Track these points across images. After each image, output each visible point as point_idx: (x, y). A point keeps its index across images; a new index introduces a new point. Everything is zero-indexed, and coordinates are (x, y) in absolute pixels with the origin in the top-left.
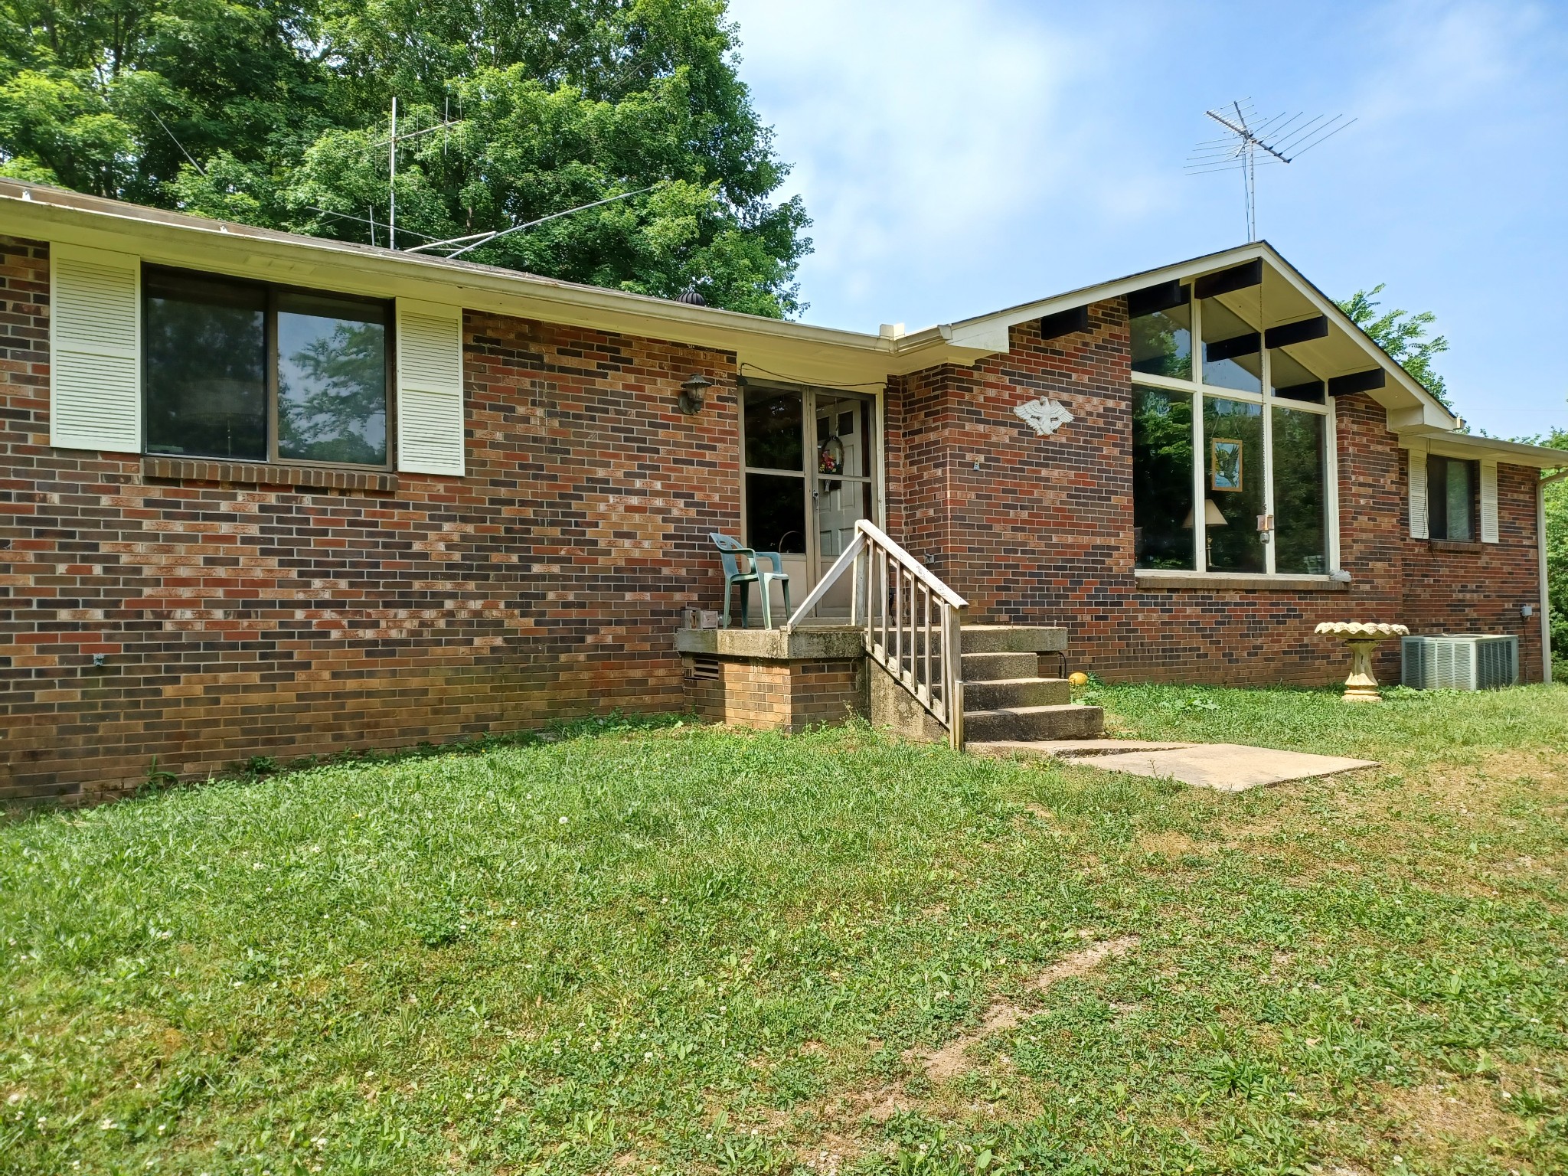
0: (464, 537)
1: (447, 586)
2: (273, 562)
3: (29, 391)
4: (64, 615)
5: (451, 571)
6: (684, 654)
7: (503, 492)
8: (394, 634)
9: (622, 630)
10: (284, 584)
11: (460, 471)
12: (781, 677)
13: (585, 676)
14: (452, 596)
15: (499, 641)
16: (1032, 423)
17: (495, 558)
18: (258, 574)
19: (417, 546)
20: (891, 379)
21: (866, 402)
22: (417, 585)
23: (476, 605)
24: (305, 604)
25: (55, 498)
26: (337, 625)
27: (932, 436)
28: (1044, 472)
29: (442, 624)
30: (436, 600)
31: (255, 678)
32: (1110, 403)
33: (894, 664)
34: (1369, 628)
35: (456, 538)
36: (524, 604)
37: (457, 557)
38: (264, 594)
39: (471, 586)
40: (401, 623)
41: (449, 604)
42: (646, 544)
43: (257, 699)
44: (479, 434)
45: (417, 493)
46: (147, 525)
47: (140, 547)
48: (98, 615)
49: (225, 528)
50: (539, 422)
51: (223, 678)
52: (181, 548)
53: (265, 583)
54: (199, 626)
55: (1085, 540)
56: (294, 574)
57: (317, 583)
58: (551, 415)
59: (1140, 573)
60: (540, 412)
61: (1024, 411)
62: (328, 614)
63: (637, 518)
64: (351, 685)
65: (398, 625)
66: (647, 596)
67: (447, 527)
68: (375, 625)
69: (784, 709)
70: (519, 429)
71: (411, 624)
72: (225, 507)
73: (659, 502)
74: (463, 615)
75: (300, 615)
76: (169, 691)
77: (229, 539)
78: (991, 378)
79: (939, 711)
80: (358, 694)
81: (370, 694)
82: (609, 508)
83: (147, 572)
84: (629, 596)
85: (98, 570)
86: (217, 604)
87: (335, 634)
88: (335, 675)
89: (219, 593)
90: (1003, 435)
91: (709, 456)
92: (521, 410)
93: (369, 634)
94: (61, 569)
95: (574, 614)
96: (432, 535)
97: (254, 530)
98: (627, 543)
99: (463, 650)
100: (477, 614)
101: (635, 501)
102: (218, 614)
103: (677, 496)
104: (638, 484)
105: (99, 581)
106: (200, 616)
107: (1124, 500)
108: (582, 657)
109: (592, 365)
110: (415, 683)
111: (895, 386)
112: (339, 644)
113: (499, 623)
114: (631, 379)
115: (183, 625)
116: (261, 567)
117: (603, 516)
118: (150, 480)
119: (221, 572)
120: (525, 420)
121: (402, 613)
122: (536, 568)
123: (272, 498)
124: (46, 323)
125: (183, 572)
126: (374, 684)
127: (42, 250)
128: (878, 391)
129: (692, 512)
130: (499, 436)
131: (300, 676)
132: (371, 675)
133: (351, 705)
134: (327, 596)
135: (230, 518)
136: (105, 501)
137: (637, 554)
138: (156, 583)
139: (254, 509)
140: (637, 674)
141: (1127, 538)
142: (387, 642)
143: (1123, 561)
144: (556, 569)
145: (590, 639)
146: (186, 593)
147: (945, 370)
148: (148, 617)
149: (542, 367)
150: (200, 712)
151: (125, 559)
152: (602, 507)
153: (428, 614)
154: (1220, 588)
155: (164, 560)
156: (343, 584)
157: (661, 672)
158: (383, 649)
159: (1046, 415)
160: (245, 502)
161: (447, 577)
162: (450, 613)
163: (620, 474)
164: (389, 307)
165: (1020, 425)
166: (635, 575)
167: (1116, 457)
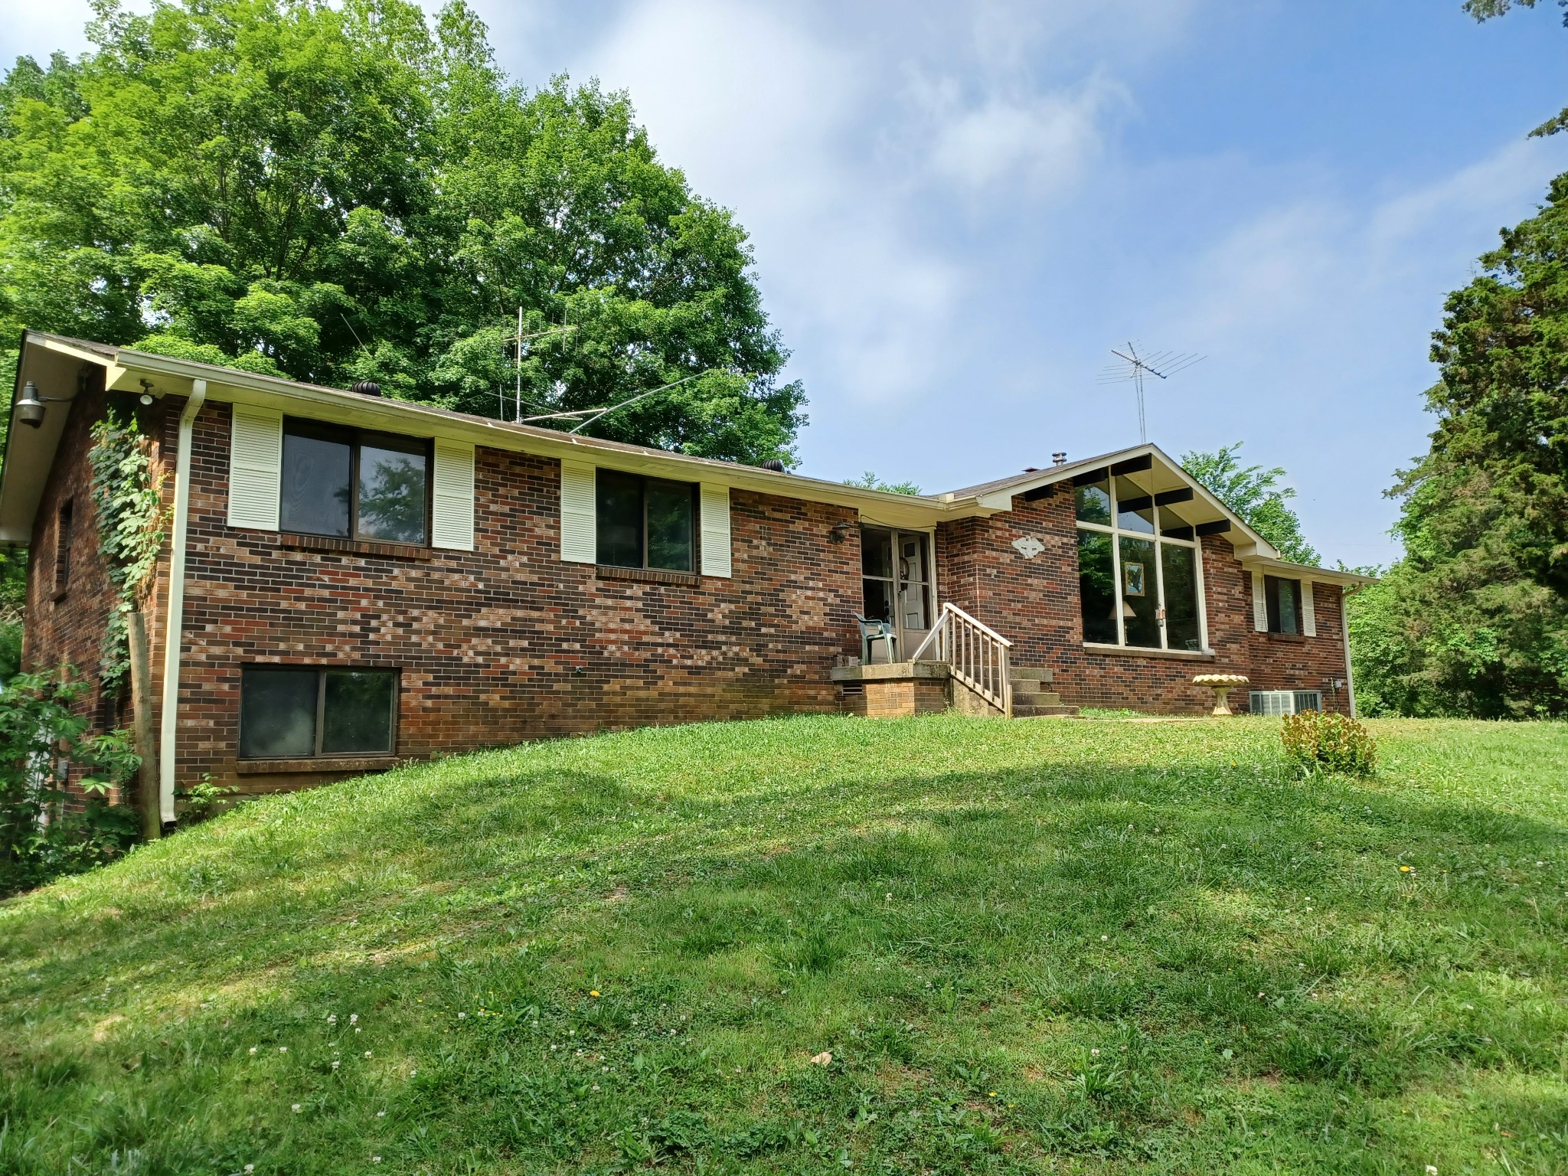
0: (730, 612)
1: (722, 638)
2: (648, 621)
3: (551, 533)
4: (565, 646)
5: (725, 630)
6: (836, 682)
7: (748, 587)
8: (700, 663)
9: (804, 667)
10: (653, 634)
11: (729, 575)
12: (908, 688)
13: (787, 692)
14: (725, 643)
15: (746, 670)
16: (1022, 551)
17: (745, 624)
18: (642, 628)
19: (710, 616)
20: (939, 524)
21: (923, 538)
22: (710, 637)
23: (736, 649)
24: (661, 645)
25: (561, 586)
26: (675, 657)
27: (966, 558)
28: (1030, 581)
29: (721, 659)
30: (717, 646)
31: (641, 683)
32: (1065, 540)
33: (970, 681)
34: (1225, 678)
35: (727, 612)
36: (759, 649)
37: (727, 622)
38: (645, 639)
39: (733, 639)
40: (702, 657)
41: (724, 648)
42: (816, 618)
43: (642, 694)
44: (737, 555)
45: (709, 586)
46: (598, 601)
47: (595, 612)
48: (577, 646)
49: (628, 603)
50: (764, 549)
51: (628, 682)
52: (611, 613)
53: (645, 633)
54: (618, 654)
55: (1054, 622)
56: (657, 628)
57: (667, 634)
58: (769, 544)
59: (1086, 645)
60: (764, 543)
61: (1017, 544)
62: (672, 651)
63: (811, 603)
64: (682, 689)
66: (816, 648)
67: (723, 605)
68: (691, 657)
69: (910, 704)
70: (755, 552)
71: (707, 658)
72: (628, 592)
73: (821, 594)
74: (730, 654)
75: (660, 650)
76: (606, 687)
77: (630, 609)
78: (999, 524)
79: (998, 702)
80: (686, 695)
81: (690, 695)
82: (797, 597)
83: (597, 625)
84: (808, 648)
85: (578, 623)
86: (626, 643)
87: (675, 662)
88: (675, 684)
89: (626, 637)
90: (1006, 558)
91: (845, 568)
92: (755, 542)
93: (689, 662)
94: (564, 622)
95: (781, 656)
96: (716, 610)
97: (640, 605)
98: (806, 617)
99: (731, 674)
100: (737, 654)
101: (809, 593)
102: (626, 648)
103: (830, 591)
104: (811, 584)
105: (578, 629)
106: (619, 649)
107: (1075, 599)
108: (786, 681)
109: (788, 517)
110: (709, 690)
111: (942, 528)
112: (676, 667)
113: (747, 660)
114: (807, 524)
115: (612, 653)
116: (643, 624)
117: (795, 601)
118: (599, 578)
119: (627, 626)
120: (757, 547)
121: (704, 652)
122: (764, 630)
123: (647, 588)
124: (558, 498)
125: (612, 626)
126: (692, 689)
127: (557, 463)
128: (931, 531)
129: (838, 601)
130: (745, 556)
131: (660, 683)
132: (690, 684)
133: (682, 700)
134: (671, 641)
135: (630, 598)
136: (581, 588)
137: (811, 624)
138: (600, 631)
139: (640, 594)
140: (812, 692)
141: (1078, 622)
142: (697, 667)
143: (1076, 636)
144: (772, 631)
145: (789, 671)
146: (613, 637)
147: (974, 520)
148: (598, 648)
149: (765, 518)
150: (618, 699)
151: (589, 618)
152: (794, 597)
153: (715, 653)
154: (1134, 656)
155: (604, 619)
156: (678, 635)
157: (824, 692)
158: (695, 671)
159: (1029, 546)
160: (637, 590)
161: (723, 633)
162: (724, 653)
163: (802, 578)
164: (695, 488)
165: (1015, 552)
166: (811, 636)
167: (1070, 573)
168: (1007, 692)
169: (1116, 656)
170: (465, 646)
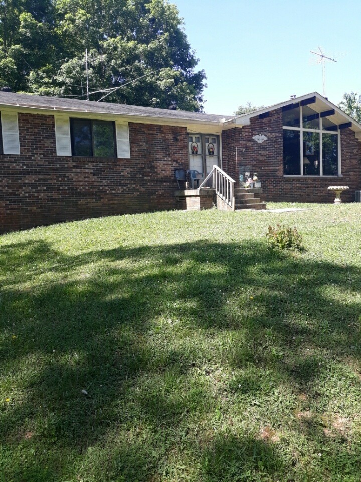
0: (131, 171)
1: (128, 182)
2: (96, 177)
3: (52, 145)
4: (61, 188)
6: (177, 196)
7: (138, 161)
8: (119, 192)
9: (163, 191)
10: (98, 182)
11: (129, 157)
12: (198, 199)
13: (156, 201)
14: (129, 184)
15: (139, 193)
16: (257, 140)
17: (137, 176)
18: (93, 180)
19: (122, 174)
21: (218, 136)
22: (122, 182)
23: (134, 186)
24: (101, 186)
25: (58, 165)
26: (108, 190)
27: (233, 145)
28: (260, 152)
29: (127, 190)
30: (126, 185)
31: (94, 200)
32: (277, 134)
33: (221, 195)
34: (339, 187)
35: (129, 171)
36: (143, 185)
37: (129, 176)
38: (95, 184)
39: (133, 182)
40: (120, 190)
41: (129, 186)
42: (168, 172)
43: (95, 204)
44: (133, 149)
45: (122, 162)
46: (73, 170)
47: (72, 174)
48: (66, 188)
49: (87, 171)
50: (145, 146)
51: (89, 200)
52: (79, 175)
53: (95, 181)
54: (84, 190)
55: (271, 168)
56: (99, 179)
57: (104, 181)
58: (147, 144)
59: (285, 176)
60: (145, 143)
61: (255, 138)
62: (106, 188)
63: (166, 166)
64: (111, 202)
65: (119, 190)
66: (169, 184)
67: (127, 169)
68: (115, 190)
69: (198, 206)
70: (140, 148)
71: (122, 190)
72: (86, 166)
73: (170, 163)
74: (131, 188)
75: (101, 188)
76: (79, 203)
77: (87, 173)
78: (247, 130)
79: (230, 204)
80: (113, 204)
81: (115, 204)
82: (160, 164)
83: (74, 179)
84: (165, 184)
85: (66, 179)
86: (87, 186)
87: (108, 192)
88: (108, 200)
89: (87, 184)
90: (249, 144)
91: (181, 152)
92: (141, 143)
93: (114, 192)
94: (60, 179)
95: (153, 188)
96: (125, 171)
97: (92, 171)
98: (164, 172)
99: (132, 195)
100: (134, 188)
101: (165, 162)
102: (87, 188)
103: (174, 161)
104: (166, 159)
105: (66, 181)
106: (84, 188)
107: (281, 158)
108: (155, 197)
109: (155, 132)
110: (123, 202)
111: (224, 132)
112: (108, 194)
113: (138, 190)
114: (163, 135)
115: (81, 190)
116: (94, 178)
117: (158, 166)
118: (73, 161)
119: (87, 179)
120: (142, 145)
121: (120, 188)
122: (145, 178)
123: (95, 164)
124: (54, 131)
125: (80, 179)
126: (116, 202)
127: (53, 117)
128: (220, 134)
129: (178, 165)
130: (136, 149)
131: (102, 200)
132: (115, 200)
133: (112, 206)
134: (106, 184)
135: (88, 168)
136: (66, 166)
137: (166, 174)
138: (75, 182)
139: (92, 166)
140: (167, 201)
141: (281, 167)
142: (118, 193)
143: (280, 173)
144: (149, 178)
145: (157, 193)
146: (81, 184)
147: (235, 128)
148: (75, 189)
149: (145, 133)
150: (85, 207)
151: (70, 177)
152: (158, 164)
153: (125, 188)
154: (306, 179)
155: (76, 177)
156: (109, 182)
157: (172, 200)
158: (117, 195)
159: (260, 138)
160: (90, 165)
161: (128, 180)
162: (129, 188)
163: (162, 157)
164: (114, 122)
165: (254, 141)
166: (166, 179)
167: (279, 148)
168: (233, 199)
169: (298, 179)
170: (20, 190)
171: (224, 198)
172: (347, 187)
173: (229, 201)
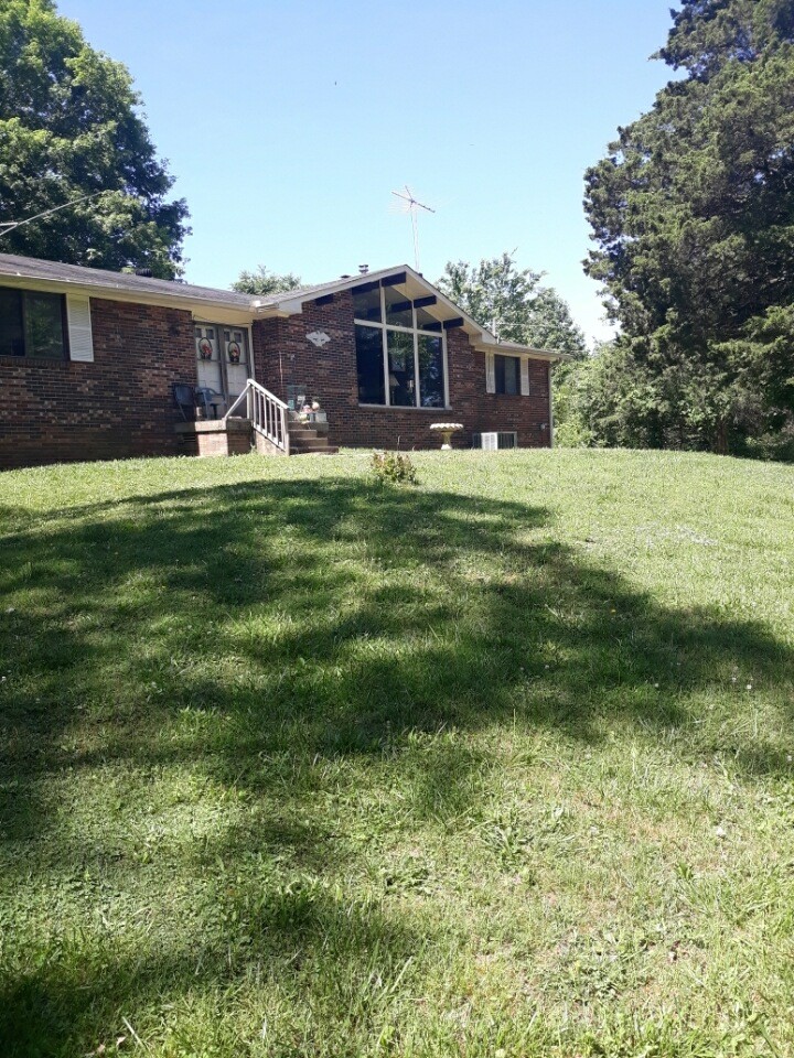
0: (95, 386)
1: (90, 404)
2: (31, 394)
5: (91, 399)
6: (179, 434)
7: (107, 368)
8: (73, 422)
9: (154, 424)
10: (36, 402)
11: (92, 360)
12: (223, 437)
13: (141, 441)
14: (92, 408)
15: (109, 426)
16: (314, 341)
17: (106, 394)
18: (27, 399)
19: (79, 389)
20: (255, 322)
21: (245, 330)
22: (80, 404)
23: (101, 412)
24: (43, 410)
26: (53, 418)
27: (273, 346)
28: (319, 362)
29: (89, 419)
30: (86, 410)
31: (28, 437)
32: (346, 333)
33: (265, 432)
34: (447, 425)
35: (91, 386)
36: (117, 412)
37: (92, 393)
38: (29, 406)
39: (98, 405)
40: (75, 418)
41: (91, 411)
42: (161, 390)
43: (30, 444)
44: (98, 346)
45: (78, 369)
49: (15, 382)
50: (118, 341)
51: (18, 436)
52: (1, 389)
53: (29, 402)
54: (10, 417)
55: (337, 391)
56: (38, 399)
57: (46, 402)
58: (123, 338)
59: (361, 405)
60: (118, 337)
61: (310, 336)
62: (51, 414)
63: (157, 379)
64: (60, 440)
65: (74, 419)
66: (163, 410)
67: (88, 382)
68: (66, 419)
69: (224, 449)
70: (111, 343)
71: (79, 419)
72: (14, 374)
73: (165, 373)
74: (96, 416)
75: (41, 414)
77: (17, 386)
78: (296, 323)
80: (62, 444)
81: (67, 444)
82: (147, 375)
84: (156, 410)
86: (15, 409)
87: (54, 422)
88: (54, 437)
89: (15, 406)
90: (302, 346)
91: (183, 354)
92: (112, 336)
93: (64, 422)
95: (136, 416)
96: (84, 385)
97: (24, 383)
98: (154, 389)
99: (97, 429)
100: (101, 415)
101: (156, 372)
102: (15, 413)
103: (172, 370)
104: (157, 365)
106: (10, 413)
107: (353, 374)
108: (139, 433)
109: (137, 317)
110: (80, 440)
111: (257, 324)
112: (55, 425)
113: (108, 419)
114: (152, 323)
115: (4, 417)
116: (28, 396)
117: (145, 378)
119: (15, 398)
120: (113, 339)
121: (75, 414)
122: (121, 398)
123: (29, 371)
125: (3, 397)
126: (67, 440)
128: (249, 326)
129: (178, 377)
130: (104, 346)
131: (43, 437)
132: (66, 437)
133: (60, 448)
134: (50, 407)
135: (17, 378)
137: (157, 393)
139: (24, 374)
140: (161, 441)
141: (354, 390)
142: (71, 425)
143: (353, 400)
144: (128, 399)
145: (142, 427)
146: (4, 405)
147: (277, 319)
149: (118, 318)
150: (11, 449)
152: (143, 374)
153: (84, 415)
154: (394, 411)
156: (55, 403)
157: (170, 441)
158: (70, 427)
159: (319, 338)
160: (21, 372)
161: (90, 401)
162: (92, 415)
163: (149, 361)
164: (63, 296)
165: (309, 342)
166: (157, 401)
167: (350, 356)
168: (286, 437)
169: (382, 412)
171: (270, 436)
172: (459, 426)
173: (280, 440)
